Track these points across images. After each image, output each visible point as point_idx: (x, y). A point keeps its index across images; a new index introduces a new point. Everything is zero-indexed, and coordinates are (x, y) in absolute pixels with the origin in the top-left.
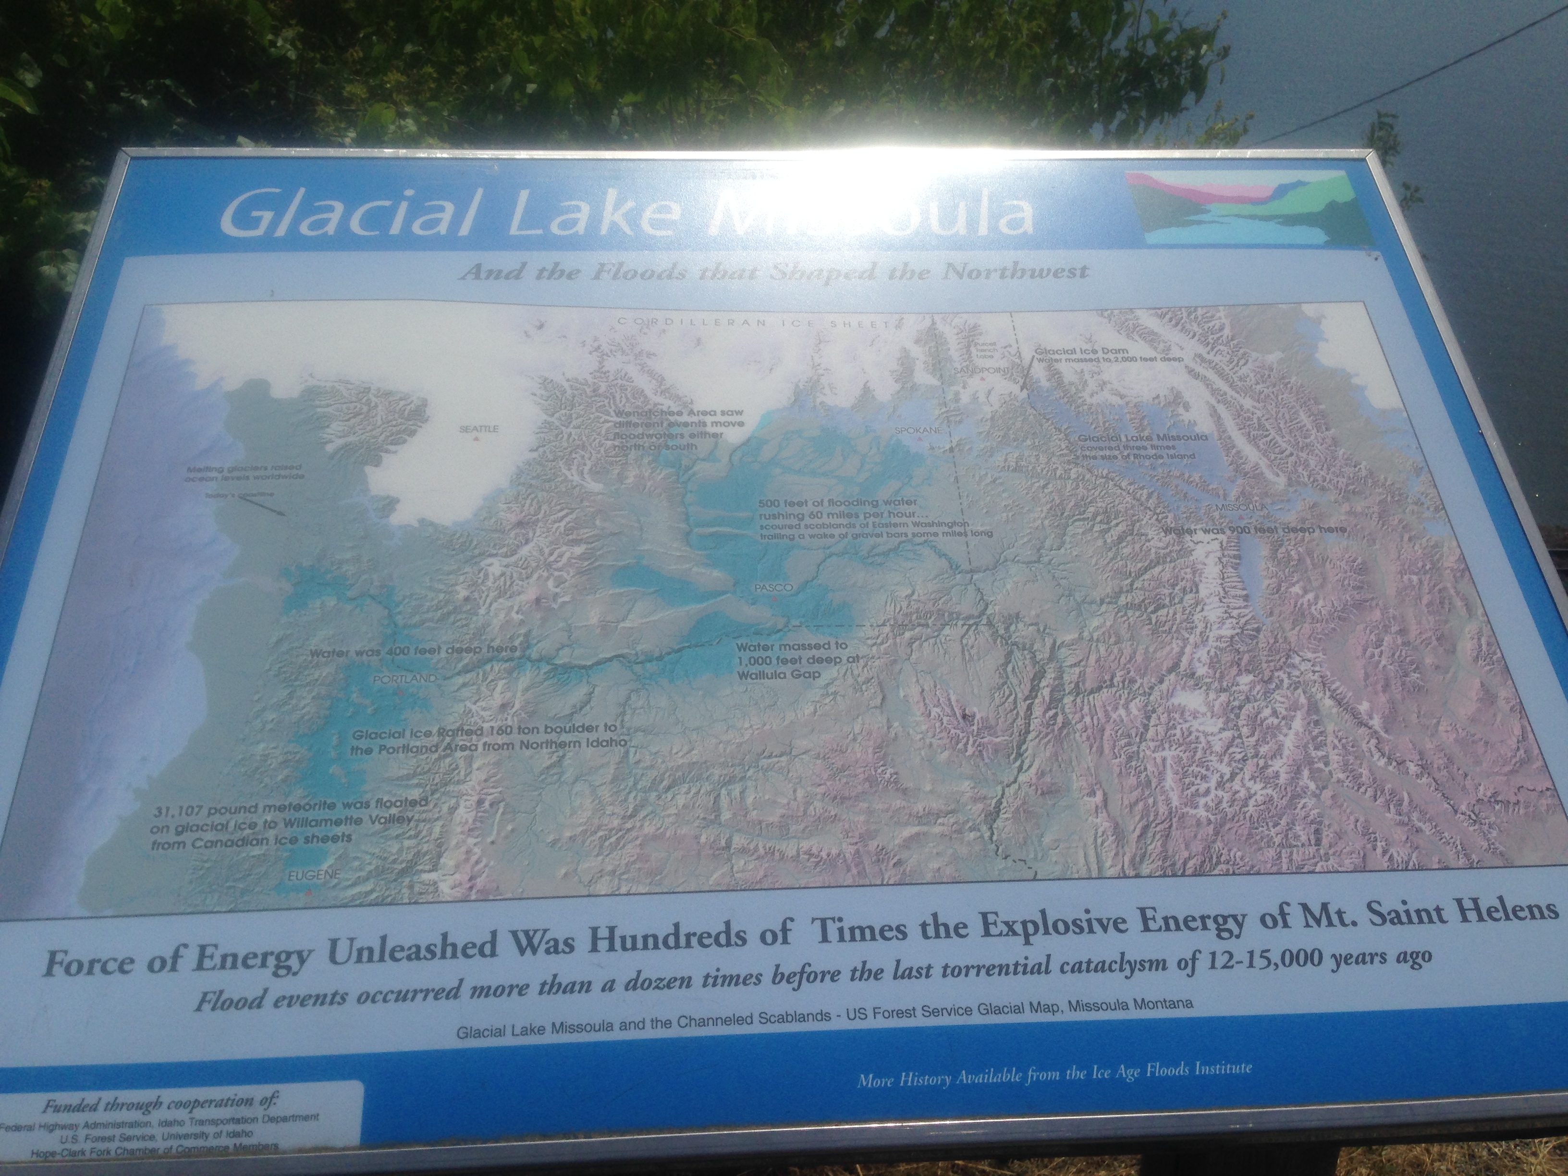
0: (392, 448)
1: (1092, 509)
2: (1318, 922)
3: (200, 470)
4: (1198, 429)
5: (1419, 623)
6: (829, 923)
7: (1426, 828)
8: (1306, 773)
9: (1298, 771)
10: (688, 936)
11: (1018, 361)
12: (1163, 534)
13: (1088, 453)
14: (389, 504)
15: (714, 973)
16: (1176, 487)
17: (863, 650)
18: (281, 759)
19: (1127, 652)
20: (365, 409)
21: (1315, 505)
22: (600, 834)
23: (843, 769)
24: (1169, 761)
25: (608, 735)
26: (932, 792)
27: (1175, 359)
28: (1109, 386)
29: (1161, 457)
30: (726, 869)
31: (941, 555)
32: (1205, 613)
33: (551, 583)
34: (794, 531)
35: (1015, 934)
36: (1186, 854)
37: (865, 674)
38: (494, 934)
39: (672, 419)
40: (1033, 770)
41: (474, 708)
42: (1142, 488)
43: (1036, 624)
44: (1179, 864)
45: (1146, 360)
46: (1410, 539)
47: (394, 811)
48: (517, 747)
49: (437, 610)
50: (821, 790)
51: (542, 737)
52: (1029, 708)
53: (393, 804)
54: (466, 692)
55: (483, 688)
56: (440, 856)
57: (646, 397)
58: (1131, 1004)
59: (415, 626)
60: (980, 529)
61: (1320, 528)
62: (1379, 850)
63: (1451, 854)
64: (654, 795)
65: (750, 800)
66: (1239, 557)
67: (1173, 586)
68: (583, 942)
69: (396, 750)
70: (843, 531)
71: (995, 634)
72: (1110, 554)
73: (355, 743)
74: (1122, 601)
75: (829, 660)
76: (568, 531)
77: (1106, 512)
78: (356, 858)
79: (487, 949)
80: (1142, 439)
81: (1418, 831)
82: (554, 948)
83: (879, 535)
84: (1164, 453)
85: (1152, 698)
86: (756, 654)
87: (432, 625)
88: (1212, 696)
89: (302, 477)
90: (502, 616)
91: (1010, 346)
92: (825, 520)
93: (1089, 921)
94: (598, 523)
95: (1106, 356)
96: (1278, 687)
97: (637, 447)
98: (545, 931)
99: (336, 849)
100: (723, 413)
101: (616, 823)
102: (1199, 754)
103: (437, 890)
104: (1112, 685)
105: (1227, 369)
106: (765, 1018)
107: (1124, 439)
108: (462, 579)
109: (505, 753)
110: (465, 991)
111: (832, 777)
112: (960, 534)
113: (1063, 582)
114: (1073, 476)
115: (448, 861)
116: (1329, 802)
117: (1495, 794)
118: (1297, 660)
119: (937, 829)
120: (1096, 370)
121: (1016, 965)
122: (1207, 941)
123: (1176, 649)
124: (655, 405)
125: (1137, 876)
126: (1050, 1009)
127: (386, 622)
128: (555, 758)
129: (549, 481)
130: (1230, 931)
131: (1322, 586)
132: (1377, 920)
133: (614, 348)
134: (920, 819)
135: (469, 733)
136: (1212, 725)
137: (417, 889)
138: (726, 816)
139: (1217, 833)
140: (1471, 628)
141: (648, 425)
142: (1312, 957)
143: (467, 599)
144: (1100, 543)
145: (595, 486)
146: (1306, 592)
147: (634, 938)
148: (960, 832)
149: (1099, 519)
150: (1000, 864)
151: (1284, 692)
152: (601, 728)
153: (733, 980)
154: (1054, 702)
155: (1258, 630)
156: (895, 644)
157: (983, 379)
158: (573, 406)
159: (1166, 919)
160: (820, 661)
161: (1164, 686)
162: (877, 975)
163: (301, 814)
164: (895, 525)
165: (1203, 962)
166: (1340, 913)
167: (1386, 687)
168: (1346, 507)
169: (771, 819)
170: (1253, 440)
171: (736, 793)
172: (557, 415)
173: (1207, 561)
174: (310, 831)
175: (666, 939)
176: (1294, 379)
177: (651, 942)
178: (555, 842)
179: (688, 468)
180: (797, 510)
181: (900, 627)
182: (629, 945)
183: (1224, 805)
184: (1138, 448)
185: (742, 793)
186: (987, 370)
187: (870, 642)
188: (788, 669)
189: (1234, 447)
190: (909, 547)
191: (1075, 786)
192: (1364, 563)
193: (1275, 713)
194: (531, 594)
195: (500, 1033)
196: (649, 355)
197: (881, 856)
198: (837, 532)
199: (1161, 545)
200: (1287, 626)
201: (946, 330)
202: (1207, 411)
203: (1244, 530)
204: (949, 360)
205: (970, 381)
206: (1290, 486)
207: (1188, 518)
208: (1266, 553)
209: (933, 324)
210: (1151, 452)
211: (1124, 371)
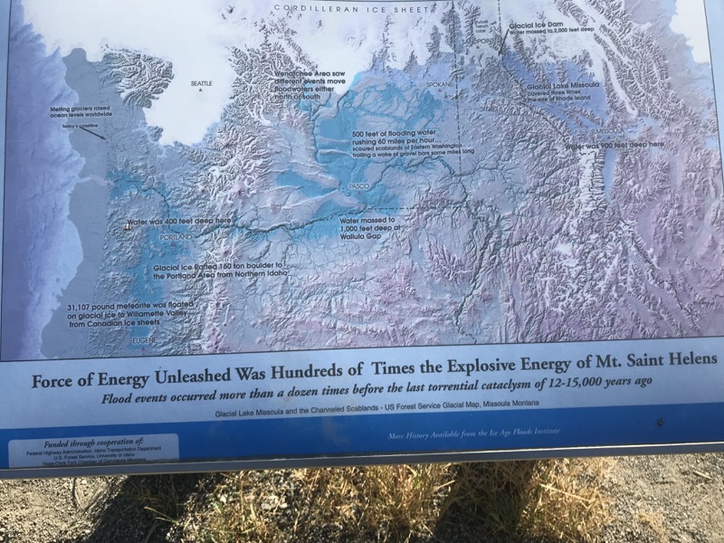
0: (155, 95)
1: (529, 134)
2: (603, 364)
3: (57, 110)
4: (595, 79)
5: (689, 202)
6: (380, 365)
7: (665, 317)
8: (614, 288)
9: (610, 288)
10: (316, 371)
11: (499, 34)
12: (565, 149)
13: (531, 97)
14: (158, 132)
15: (327, 388)
16: (577, 118)
17: (403, 223)
18: (121, 280)
19: (536, 222)
20: (139, 69)
21: (650, 128)
22: (276, 320)
23: (390, 287)
24: (548, 283)
25: (278, 269)
26: (431, 299)
27: (589, 29)
28: (549, 50)
29: (571, 99)
30: (333, 338)
31: (446, 165)
32: (579, 198)
33: (246, 182)
34: (370, 152)
35: (463, 370)
36: (548, 331)
37: (403, 236)
38: (228, 369)
39: (307, 78)
40: (481, 288)
41: (211, 254)
42: (558, 120)
43: (491, 206)
44: (544, 336)
45: (572, 30)
46: (696, 150)
47: (177, 308)
48: (234, 275)
49: (188, 198)
50: (379, 298)
51: (246, 270)
52: (482, 254)
53: (177, 305)
54: (207, 245)
55: (215, 243)
56: (201, 332)
57: (291, 63)
58: (511, 403)
59: (178, 207)
60: (468, 148)
61: (650, 143)
62: (640, 329)
63: (674, 331)
64: (300, 301)
65: (345, 304)
66: (602, 163)
67: (566, 181)
68: (269, 374)
69: (175, 276)
70: (396, 151)
71: (469, 213)
72: (535, 163)
73: (156, 273)
74: (538, 191)
75: (385, 228)
76: (254, 150)
77: (537, 135)
78: (163, 332)
79: (226, 377)
80: (562, 86)
81: (662, 318)
82: (256, 377)
83: (414, 154)
84: (573, 95)
85: (545, 248)
86: (350, 225)
87: (186, 206)
88: (576, 246)
89: (111, 114)
90: (222, 201)
91: (496, 23)
92: (387, 145)
93: (498, 364)
94: (268, 145)
95: (549, 28)
96: (609, 241)
97: (288, 96)
98: (252, 368)
99: (153, 327)
100: (334, 74)
101: (283, 315)
102: (563, 279)
103: (201, 348)
104: (526, 241)
105: (618, 36)
106: (349, 408)
107: (552, 87)
108: (199, 179)
109: (228, 278)
110: (218, 396)
111: (384, 292)
112: (457, 152)
113: (508, 180)
114: (521, 113)
115: (205, 334)
116: (622, 304)
117: (704, 299)
118: (622, 225)
119: (432, 319)
120: (543, 38)
121: (462, 385)
122: (550, 374)
123: (562, 220)
124: (297, 68)
125: (524, 342)
126: (475, 405)
127: (163, 204)
128: (252, 281)
129: (241, 118)
130: (562, 369)
131: (643, 180)
132: (631, 363)
133: (273, 28)
134: (424, 313)
135: (210, 267)
136: (572, 263)
137: (192, 348)
138: (334, 312)
139: (564, 321)
140: (715, 204)
141: (293, 82)
142: (597, 381)
143: (203, 191)
144: (531, 155)
145: (266, 122)
146: (635, 183)
147: (292, 372)
148: (442, 320)
149: (532, 140)
150: (460, 336)
151: (612, 243)
152: (274, 265)
153: (336, 391)
154: (496, 251)
155: (605, 207)
156: (418, 219)
157: (478, 47)
158: (252, 68)
159: (533, 364)
160: (381, 228)
161: (552, 241)
162: (400, 389)
163: (135, 310)
164: (423, 147)
165: (547, 384)
166: (614, 360)
167: (664, 239)
168: (666, 130)
169: (355, 313)
170: (623, 86)
171: (339, 300)
172: (243, 74)
173: (586, 166)
174: (140, 319)
175: (306, 372)
176: (655, 41)
177: (299, 374)
178: (254, 325)
179: (315, 111)
180: (372, 138)
181: (421, 209)
182: (289, 375)
183: (571, 306)
184: (560, 93)
185: (342, 300)
186: (481, 41)
187: (406, 218)
188: (364, 233)
189: (612, 91)
190: (429, 161)
191: (500, 296)
192: (668, 165)
193: (605, 256)
194: (236, 189)
195: (234, 414)
196: (293, 32)
197: (405, 332)
198: (392, 152)
199: (563, 156)
200: (621, 205)
201: (460, 12)
202: (602, 66)
203: (609, 146)
204: (460, 34)
205: (470, 49)
206: (639, 116)
207: (580, 138)
208: (618, 160)
209: (453, 8)
210: (566, 95)
211: (559, 39)
